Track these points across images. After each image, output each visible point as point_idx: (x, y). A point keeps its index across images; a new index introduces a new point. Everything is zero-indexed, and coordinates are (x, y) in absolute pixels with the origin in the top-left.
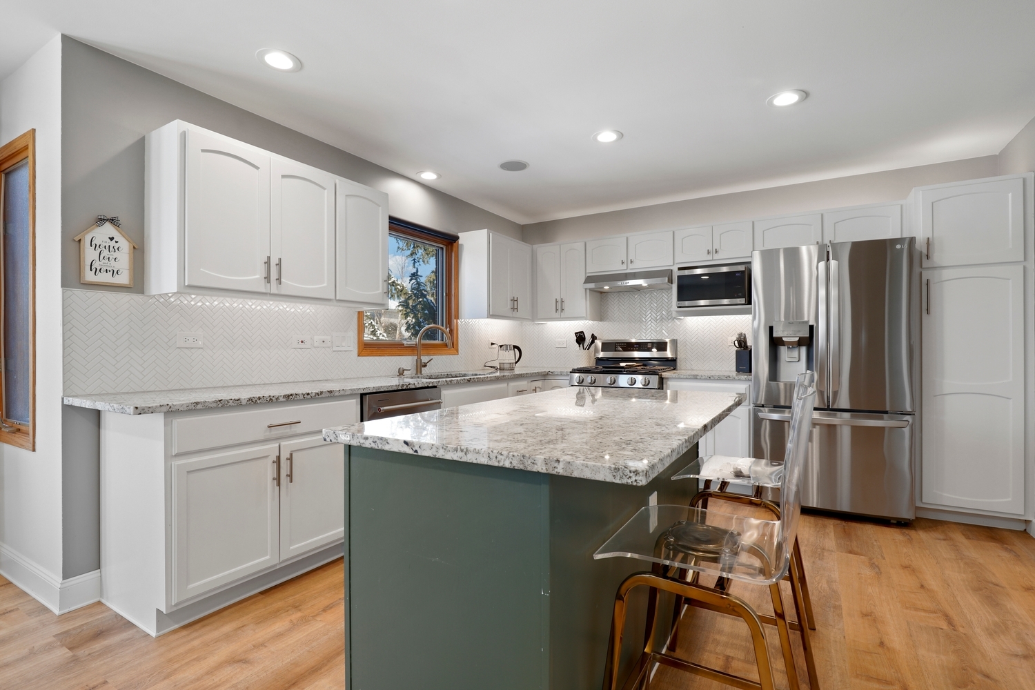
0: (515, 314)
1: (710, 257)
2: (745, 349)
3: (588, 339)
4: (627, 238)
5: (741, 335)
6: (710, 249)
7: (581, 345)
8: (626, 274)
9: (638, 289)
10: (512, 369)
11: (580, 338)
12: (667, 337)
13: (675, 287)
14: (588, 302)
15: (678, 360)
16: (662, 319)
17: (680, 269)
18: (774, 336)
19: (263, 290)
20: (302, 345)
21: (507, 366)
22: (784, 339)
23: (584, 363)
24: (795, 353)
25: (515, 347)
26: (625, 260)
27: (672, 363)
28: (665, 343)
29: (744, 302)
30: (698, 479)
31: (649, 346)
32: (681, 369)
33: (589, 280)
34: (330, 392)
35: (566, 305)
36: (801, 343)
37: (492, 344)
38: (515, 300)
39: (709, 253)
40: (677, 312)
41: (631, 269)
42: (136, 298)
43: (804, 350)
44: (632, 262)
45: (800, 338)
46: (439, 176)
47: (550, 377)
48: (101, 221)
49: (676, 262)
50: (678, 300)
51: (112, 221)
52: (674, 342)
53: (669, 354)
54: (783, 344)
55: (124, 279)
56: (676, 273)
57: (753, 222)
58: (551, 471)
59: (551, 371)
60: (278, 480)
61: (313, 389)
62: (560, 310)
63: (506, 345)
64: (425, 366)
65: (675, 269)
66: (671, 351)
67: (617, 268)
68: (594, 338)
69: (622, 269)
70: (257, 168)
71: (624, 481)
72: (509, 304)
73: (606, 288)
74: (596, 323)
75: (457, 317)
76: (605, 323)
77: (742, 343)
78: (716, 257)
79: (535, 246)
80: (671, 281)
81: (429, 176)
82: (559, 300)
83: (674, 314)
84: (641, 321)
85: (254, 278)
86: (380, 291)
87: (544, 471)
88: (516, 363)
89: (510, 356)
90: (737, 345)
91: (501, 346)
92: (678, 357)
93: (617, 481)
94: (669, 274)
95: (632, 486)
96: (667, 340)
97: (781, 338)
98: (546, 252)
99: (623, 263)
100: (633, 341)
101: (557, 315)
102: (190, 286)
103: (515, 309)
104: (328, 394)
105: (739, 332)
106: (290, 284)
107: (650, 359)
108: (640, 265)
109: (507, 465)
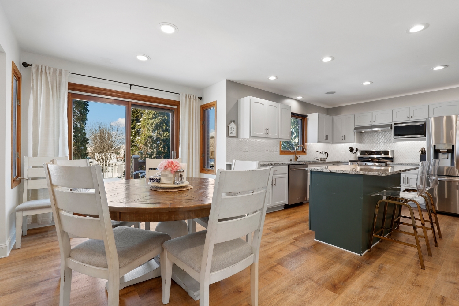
0: (327, 141)
1: (409, 119)
2: (424, 154)
3: (355, 150)
4: (372, 113)
5: (423, 148)
6: (409, 116)
7: (352, 152)
8: (371, 126)
9: (377, 131)
10: (325, 160)
11: (351, 150)
12: (389, 149)
13: (393, 130)
14: (355, 136)
15: (394, 158)
16: (387, 142)
17: (395, 124)
18: (436, 149)
19: (264, 137)
20: (267, 151)
21: (323, 159)
22: (440, 150)
23: (353, 159)
24: (446, 156)
25: (326, 153)
26: (371, 121)
27: (391, 159)
28: (389, 152)
29: (424, 136)
30: (400, 188)
31: (381, 153)
32: (395, 162)
33: (356, 128)
34: (283, 163)
35: (346, 138)
36: (448, 151)
37: (317, 151)
38: (327, 136)
39: (408, 117)
40: (394, 140)
41: (374, 124)
42: (237, 139)
43: (450, 155)
44: (374, 122)
45: (448, 150)
46: (303, 97)
47: (340, 163)
48: (232, 121)
49: (393, 121)
50: (394, 136)
51: (234, 121)
52: (392, 151)
53: (390, 156)
54: (440, 152)
55: (235, 135)
56: (393, 126)
57: (429, 105)
58: (364, 174)
59: (341, 161)
60: (272, 185)
61: (279, 163)
62: (344, 139)
63: (323, 152)
64: (297, 158)
65: (393, 124)
66: (391, 154)
67: (368, 124)
68: (357, 150)
69: (370, 124)
70: (263, 105)
71: (380, 175)
72: (325, 138)
73: (363, 131)
74: (358, 144)
75: (306, 143)
76: (362, 144)
77: (423, 152)
78: (411, 119)
79: (333, 117)
80: (391, 128)
81: (300, 98)
82: (343, 136)
83: (392, 141)
84: (378, 143)
85: (262, 134)
86: (289, 135)
87: (362, 174)
88: (326, 158)
89: (324, 156)
90: (421, 152)
91: (321, 152)
92: (394, 157)
93: (379, 175)
94: (390, 126)
95: (382, 176)
96: (389, 150)
97: (439, 150)
98: (338, 119)
99: (370, 122)
100: (374, 151)
101: (343, 141)
102: (252, 136)
103: (327, 139)
104: (282, 164)
105: (422, 148)
106: (271, 135)
107: (381, 158)
108: (377, 123)
109: (354, 173)
